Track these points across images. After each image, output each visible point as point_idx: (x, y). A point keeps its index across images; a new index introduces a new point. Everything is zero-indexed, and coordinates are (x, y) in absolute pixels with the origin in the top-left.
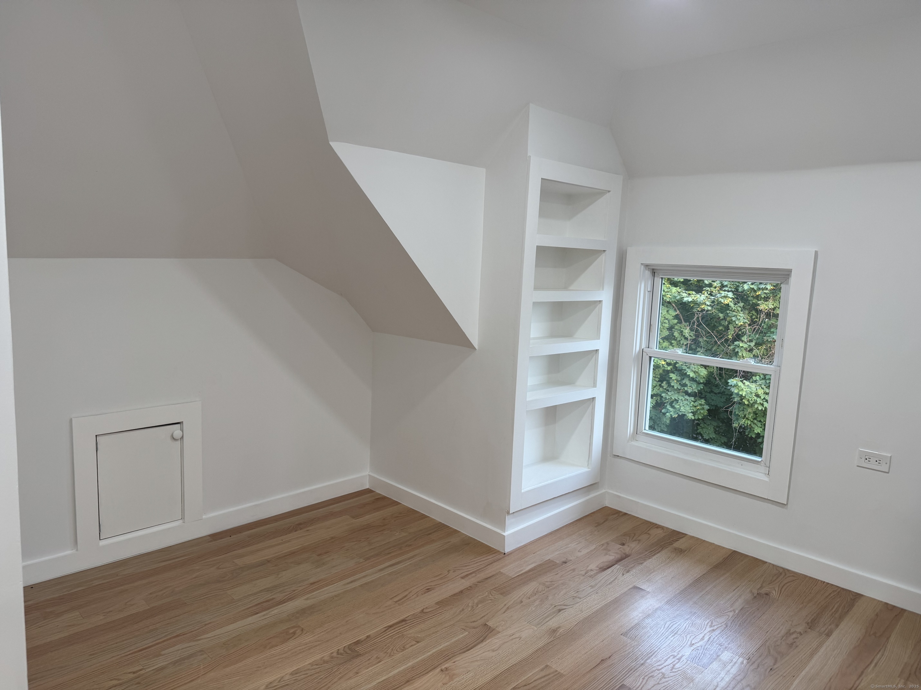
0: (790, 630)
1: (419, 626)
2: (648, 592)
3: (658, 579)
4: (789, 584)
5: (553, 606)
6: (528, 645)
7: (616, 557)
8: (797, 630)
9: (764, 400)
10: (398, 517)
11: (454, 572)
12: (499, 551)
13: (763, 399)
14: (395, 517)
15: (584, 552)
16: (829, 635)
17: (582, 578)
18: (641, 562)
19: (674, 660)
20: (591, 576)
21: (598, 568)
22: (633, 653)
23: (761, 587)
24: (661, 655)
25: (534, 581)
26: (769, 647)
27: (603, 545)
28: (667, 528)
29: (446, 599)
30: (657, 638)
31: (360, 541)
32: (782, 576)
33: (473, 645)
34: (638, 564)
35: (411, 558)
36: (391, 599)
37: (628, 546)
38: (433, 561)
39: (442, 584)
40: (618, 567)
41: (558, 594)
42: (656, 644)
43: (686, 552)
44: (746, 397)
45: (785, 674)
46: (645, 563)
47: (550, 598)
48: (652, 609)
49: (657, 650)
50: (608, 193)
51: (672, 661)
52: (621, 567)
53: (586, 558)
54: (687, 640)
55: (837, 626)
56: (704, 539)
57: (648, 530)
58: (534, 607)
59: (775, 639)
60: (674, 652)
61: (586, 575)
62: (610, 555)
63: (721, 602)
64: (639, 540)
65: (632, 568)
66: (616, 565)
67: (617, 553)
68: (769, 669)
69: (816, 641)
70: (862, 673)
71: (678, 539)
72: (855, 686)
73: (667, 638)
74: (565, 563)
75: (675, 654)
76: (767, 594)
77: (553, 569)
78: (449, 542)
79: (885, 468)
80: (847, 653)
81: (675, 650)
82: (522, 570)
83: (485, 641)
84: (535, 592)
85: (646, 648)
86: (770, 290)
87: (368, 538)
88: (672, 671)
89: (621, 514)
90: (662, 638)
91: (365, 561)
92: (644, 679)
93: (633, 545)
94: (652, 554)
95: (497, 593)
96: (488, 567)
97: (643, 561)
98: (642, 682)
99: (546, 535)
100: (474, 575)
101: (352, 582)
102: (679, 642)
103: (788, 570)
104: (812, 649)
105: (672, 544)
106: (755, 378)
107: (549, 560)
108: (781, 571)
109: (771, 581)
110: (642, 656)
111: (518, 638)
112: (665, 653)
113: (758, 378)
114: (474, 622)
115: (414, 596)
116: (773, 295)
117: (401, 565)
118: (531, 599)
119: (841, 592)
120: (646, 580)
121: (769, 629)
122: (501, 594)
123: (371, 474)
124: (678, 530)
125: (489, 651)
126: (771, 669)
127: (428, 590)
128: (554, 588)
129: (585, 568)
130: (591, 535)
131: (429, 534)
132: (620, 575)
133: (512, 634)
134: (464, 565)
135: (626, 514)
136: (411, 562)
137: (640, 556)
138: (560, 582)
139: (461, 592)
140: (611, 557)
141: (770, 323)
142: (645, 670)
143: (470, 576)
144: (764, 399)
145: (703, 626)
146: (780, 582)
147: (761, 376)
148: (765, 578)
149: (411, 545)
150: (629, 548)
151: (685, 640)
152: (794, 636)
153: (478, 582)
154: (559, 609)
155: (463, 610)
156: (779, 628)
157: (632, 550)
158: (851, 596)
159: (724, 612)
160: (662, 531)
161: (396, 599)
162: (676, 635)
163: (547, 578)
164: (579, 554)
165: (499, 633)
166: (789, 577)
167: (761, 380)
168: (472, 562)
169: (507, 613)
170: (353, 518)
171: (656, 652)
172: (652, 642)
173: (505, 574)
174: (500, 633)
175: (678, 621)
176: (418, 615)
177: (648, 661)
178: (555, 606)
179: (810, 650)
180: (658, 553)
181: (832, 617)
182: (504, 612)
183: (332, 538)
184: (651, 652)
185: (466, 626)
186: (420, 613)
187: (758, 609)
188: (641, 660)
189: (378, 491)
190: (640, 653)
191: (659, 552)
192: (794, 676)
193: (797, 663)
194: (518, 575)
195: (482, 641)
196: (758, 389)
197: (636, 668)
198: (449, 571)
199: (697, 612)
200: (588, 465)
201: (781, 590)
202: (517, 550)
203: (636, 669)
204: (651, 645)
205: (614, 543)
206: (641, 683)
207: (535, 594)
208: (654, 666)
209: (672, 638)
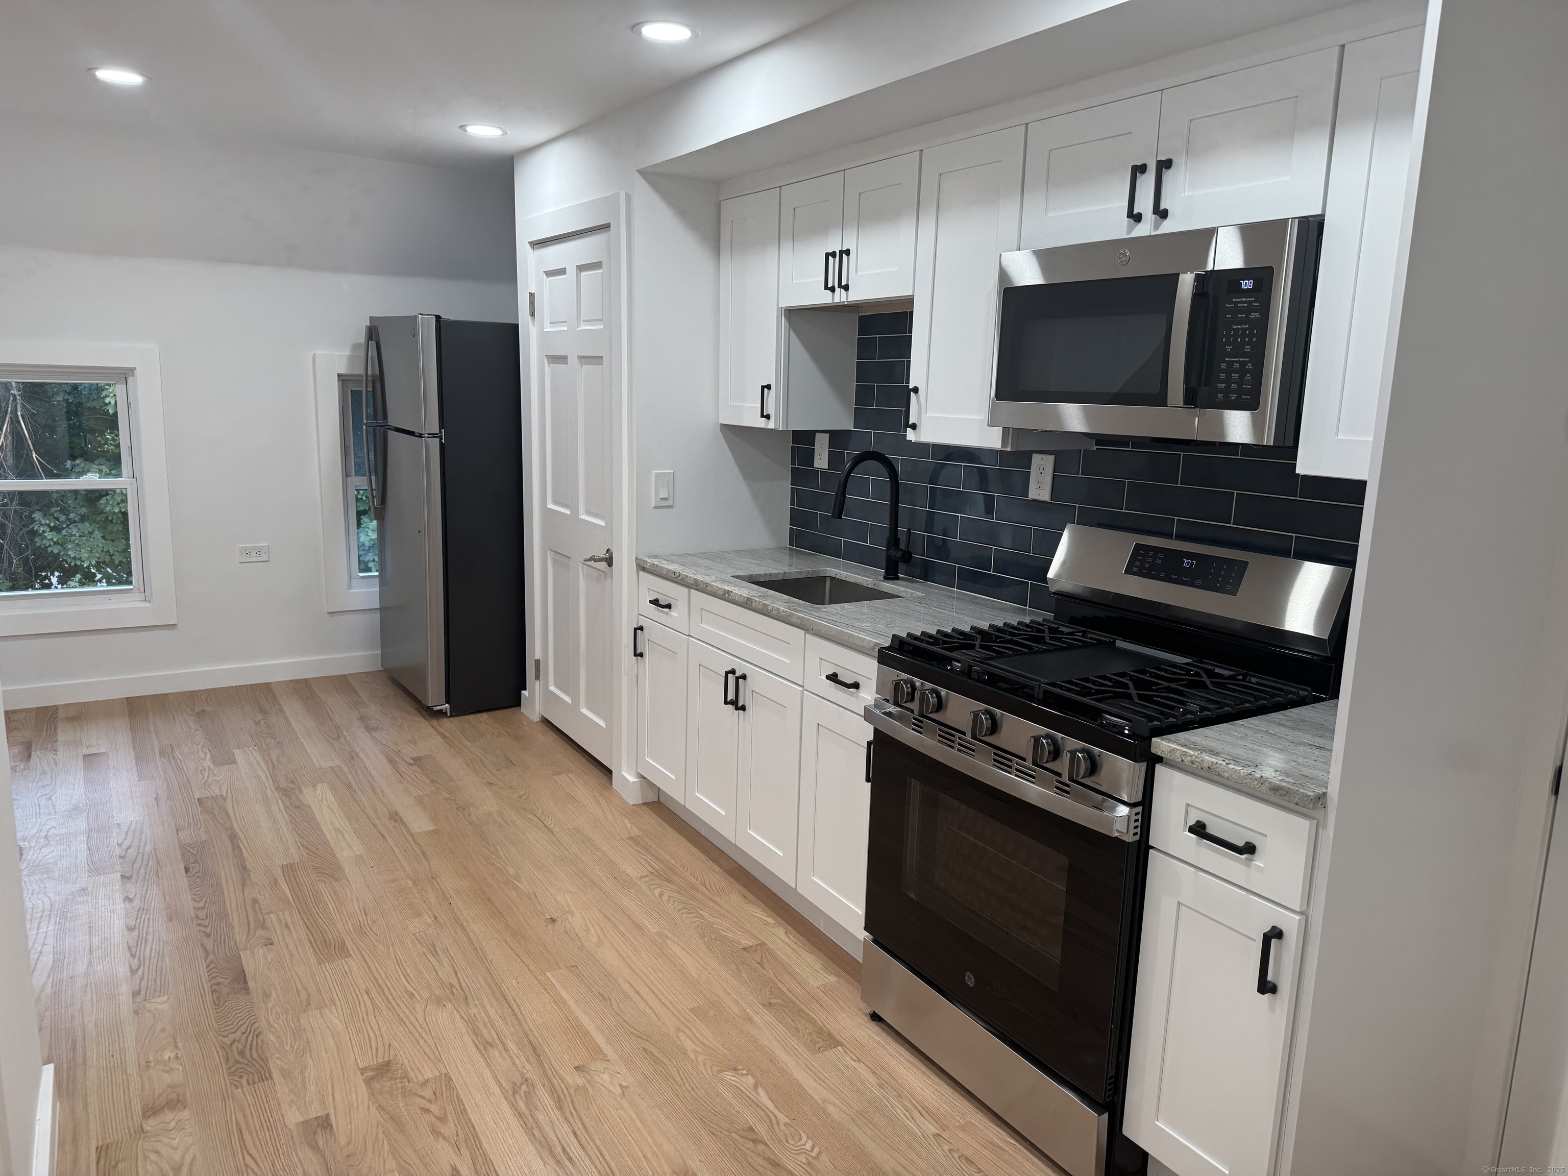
3: (95, 741)
26: (256, 734)
43: (81, 716)
46: (59, 739)
71: (57, 711)
94: (54, 730)
97: (55, 738)
105: (57, 717)
109: (192, 702)
148: (184, 703)
159: (192, 734)
160: (25, 713)
179: (284, 723)
181: (270, 702)
187: (213, 721)
192: (296, 739)
193: (288, 732)
201: (209, 705)
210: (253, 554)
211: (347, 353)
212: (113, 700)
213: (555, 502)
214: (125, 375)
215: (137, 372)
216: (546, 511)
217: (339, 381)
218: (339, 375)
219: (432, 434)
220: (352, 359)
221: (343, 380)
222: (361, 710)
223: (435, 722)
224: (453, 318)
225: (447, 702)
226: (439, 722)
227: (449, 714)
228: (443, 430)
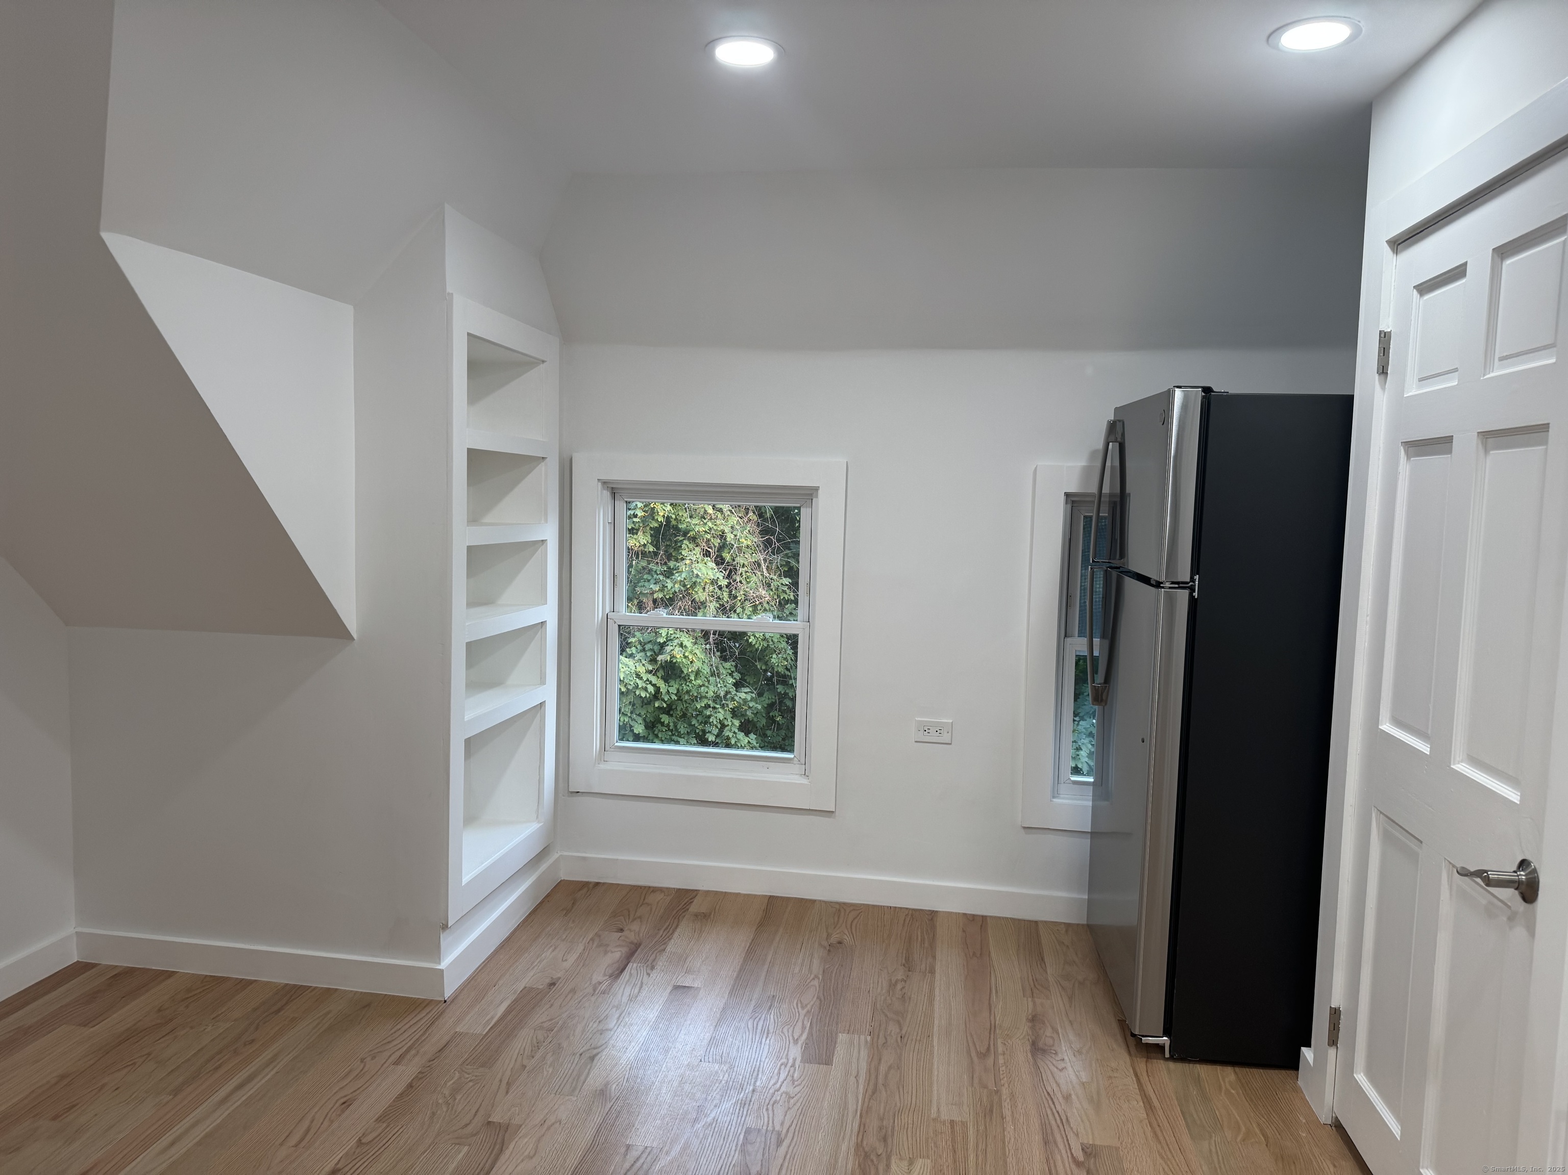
0: (891, 980)
1: (371, 1169)
2: (698, 989)
3: (699, 964)
4: (856, 920)
5: (578, 1055)
6: (579, 1127)
7: (623, 952)
8: (899, 978)
9: (648, 682)
10: (187, 998)
11: (372, 1059)
12: (432, 1000)
13: (646, 681)
14: (183, 1000)
15: (572, 958)
16: (932, 971)
17: (593, 999)
18: (662, 947)
19: (787, 1069)
20: (604, 993)
21: (608, 977)
22: (732, 1080)
23: (829, 936)
24: (769, 1069)
25: (522, 1028)
26: (881, 1009)
27: (592, 939)
28: (667, 888)
29: (391, 1108)
30: (749, 1047)
31: (134, 1064)
32: (842, 914)
33: (490, 1161)
34: (659, 952)
35: (272, 1062)
36: (281, 1144)
37: (630, 930)
38: (320, 1053)
39: (365, 1086)
40: (635, 965)
41: (573, 1035)
42: (753, 1057)
43: (712, 916)
44: (625, 681)
45: (919, 1038)
46: (668, 949)
47: (565, 1044)
48: (717, 1010)
49: (760, 1064)
50: (542, 365)
51: (787, 1073)
52: (639, 964)
53: (580, 967)
54: (787, 1036)
55: (934, 957)
56: (724, 891)
57: (642, 898)
58: (549, 1067)
59: (882, 997)
60: (781, 1058)
61: (597, 992)
62: (612, 952)
63: (795, 969)
64: (640, 917)
65: (654, 960)
66: (630, 965)
67: (619, 946)
68: (899, 1039)
69: (925, 985)
70: (990, 1004)
71: (692, 900)
72: (993, 1023)
73: (761, 1043)
74: (553, 984)
75: (784, 1060)
76: (840, 943)
77: (541, 1000)
78: (329, 1013)
79: (946, 738)
80: (963, 986)
81: (781, 1055)
82: (492, 1018)
83: (507, 1148)
84: (536, 1044)
85: (744, 1068)
86: (641, 518)
87: (149, 1054)
88: (794, 1085)
89: (591, 886)
90: (755, 1046)
91: (175, 1095)
92: (767, 1109)
93: (635, 926)
94: (670, 932)
95: (475, 1067)
96: (430, 1031)
97: (665, 946)
98: (768, 1114)
99: (495, 951)
100: (413, 1052)
101: (173, 1144)
102: (779, 1044)
103: (845, 904)
104: (926, 995)
105: (688, 909)
106: (630, 651)
107: (525, 987)
108: (837, 906)
109: (834, 923)
110: (747, 1080)
111: (556, 1122)
112: (771, 1065)
113: (634, 650)
114: (466, 1125)
115: (324, 1123)
116: (644, 524)
117: (261, 1080)
118: (536, 1057)
119: (914, 915)
120: (685, 970)
121: (869, 988)
122: (482, 1066)
123: (80, 929)
124: (684, 888)
125: (522, 1161)
126: (901, 1037)
127: (346, 1104)
128: (561, 1028)
129: (588, 983)
130: (565, 930)
131: (279, 1011)
132: (644, 976)
133: (543, 1122)
134: (385, 1042)
135: (597, 884)
136: (278, 1067)
137: (655, 940)
138: (564, 1016)
139: (410, 1086)
140: (616, 955)
141: (640, 567)
142: (762, 1098)
143: (408, 1057)
144: (648, 680)
145: (794, 1010)
146: (845, 922)
147: (638, 647)
148: (825, 922)
149: (253, 1041)
150: (633, 933)
151: (784, 1037)
152: (899, 986)
153: (430, 1061)
154: (590, 1057)
155: (434, 1114)
156: (878, 981)
157: (639, 934)
158: (927, 916)
159: (807, 983)
160: (663, 894)
161: (293, 1141)
162: (770, 1035)
163: (540, 1017)
164: (567, 965)
165: (521, 1126)
166: (849, 912)
167: (638, 653)
168: (395, 1032)
169: (513, 1092)
170: (85, 1026)
171: (759, 1067)
172: (746, 1057)
173: (467, 1033)
174: (523, 1126)
175: (760, 1015)
176: (357, 1152)
177: (758, 1083)
178: (581, 1055)
179: (926, 998)
180: (676, 928)
181: (924, 949)
182: (507, 1093)
183: (62, 1077)
184: (754, 1070)
185: (457, 1138)
186: (358, 1146)
187: (842, 966)
188: (748, 1087)
189: (105, 962)
190: (741, 1077)
191: (677, 926)
192: (929, 1036)
193: (923, 1018)
194: (491, 1028)
195: (502, 1150)
196: (637, 667)
197: (748, 1099)
198: (362, 1060)
199: (775, 994)
200: (537, 817)
201: (852, 933)
202: (463, 990)
203: (751, 1101)
204: (749, 1061)
205: (607, 933)
206: (768, 1118)
207: (537, 1046)
208: (769, 1087)
209: (768, 1041)
210: (933, 731)
211: (1080, 463)
212: (755, 896)
213: (1398, 722)
214: (809, 494)
215: (820, 492)
216: (1376, 738)
217: (1066, 503)
218: (1067, 495)
219: (1178, 583)
220: (1087, 470)
221: (1073, 502)
222: (1038, 1001)
223: (1141, 1065)
224: (1234, 389)
225: (1166, 1033)
226: (1149, 1065)
227: (1167, 1055)
228: (1197, 577)
